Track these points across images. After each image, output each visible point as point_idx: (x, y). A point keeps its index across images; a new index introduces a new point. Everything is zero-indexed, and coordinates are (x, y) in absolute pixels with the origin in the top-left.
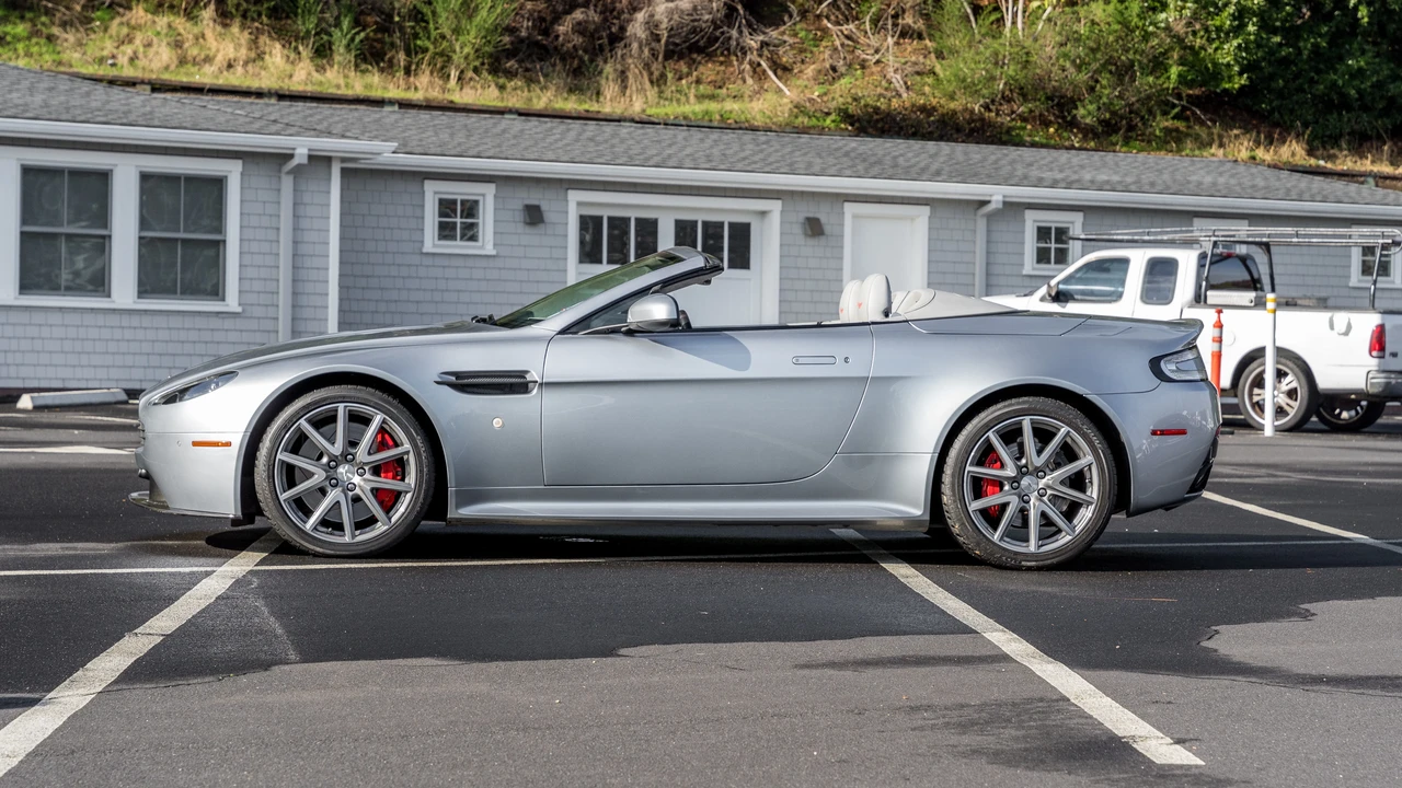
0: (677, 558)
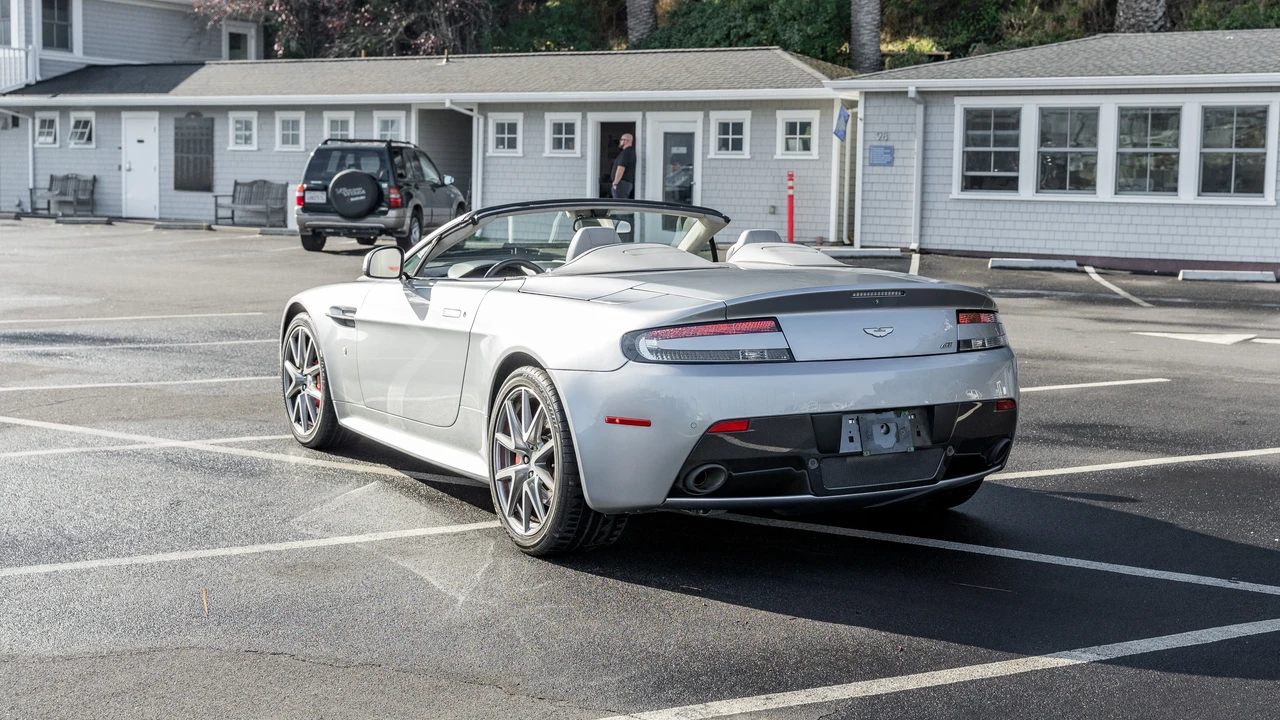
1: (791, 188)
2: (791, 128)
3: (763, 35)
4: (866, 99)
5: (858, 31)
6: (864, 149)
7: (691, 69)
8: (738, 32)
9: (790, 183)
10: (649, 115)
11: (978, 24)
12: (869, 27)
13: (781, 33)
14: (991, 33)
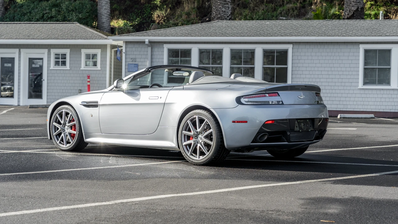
0: (136, 156)
1: (89, 82)
2: (88, 57)
3: (59, 17)
4: (126, 44)
5: (101, 17)
6: (125, 65)
7: (40, 31)
8: (48, 16)
9: (89, 80)
10: (22, 50)
11: (143, 15)
12: (106, 15)
13: (67, 17)
14: (149, 20)
